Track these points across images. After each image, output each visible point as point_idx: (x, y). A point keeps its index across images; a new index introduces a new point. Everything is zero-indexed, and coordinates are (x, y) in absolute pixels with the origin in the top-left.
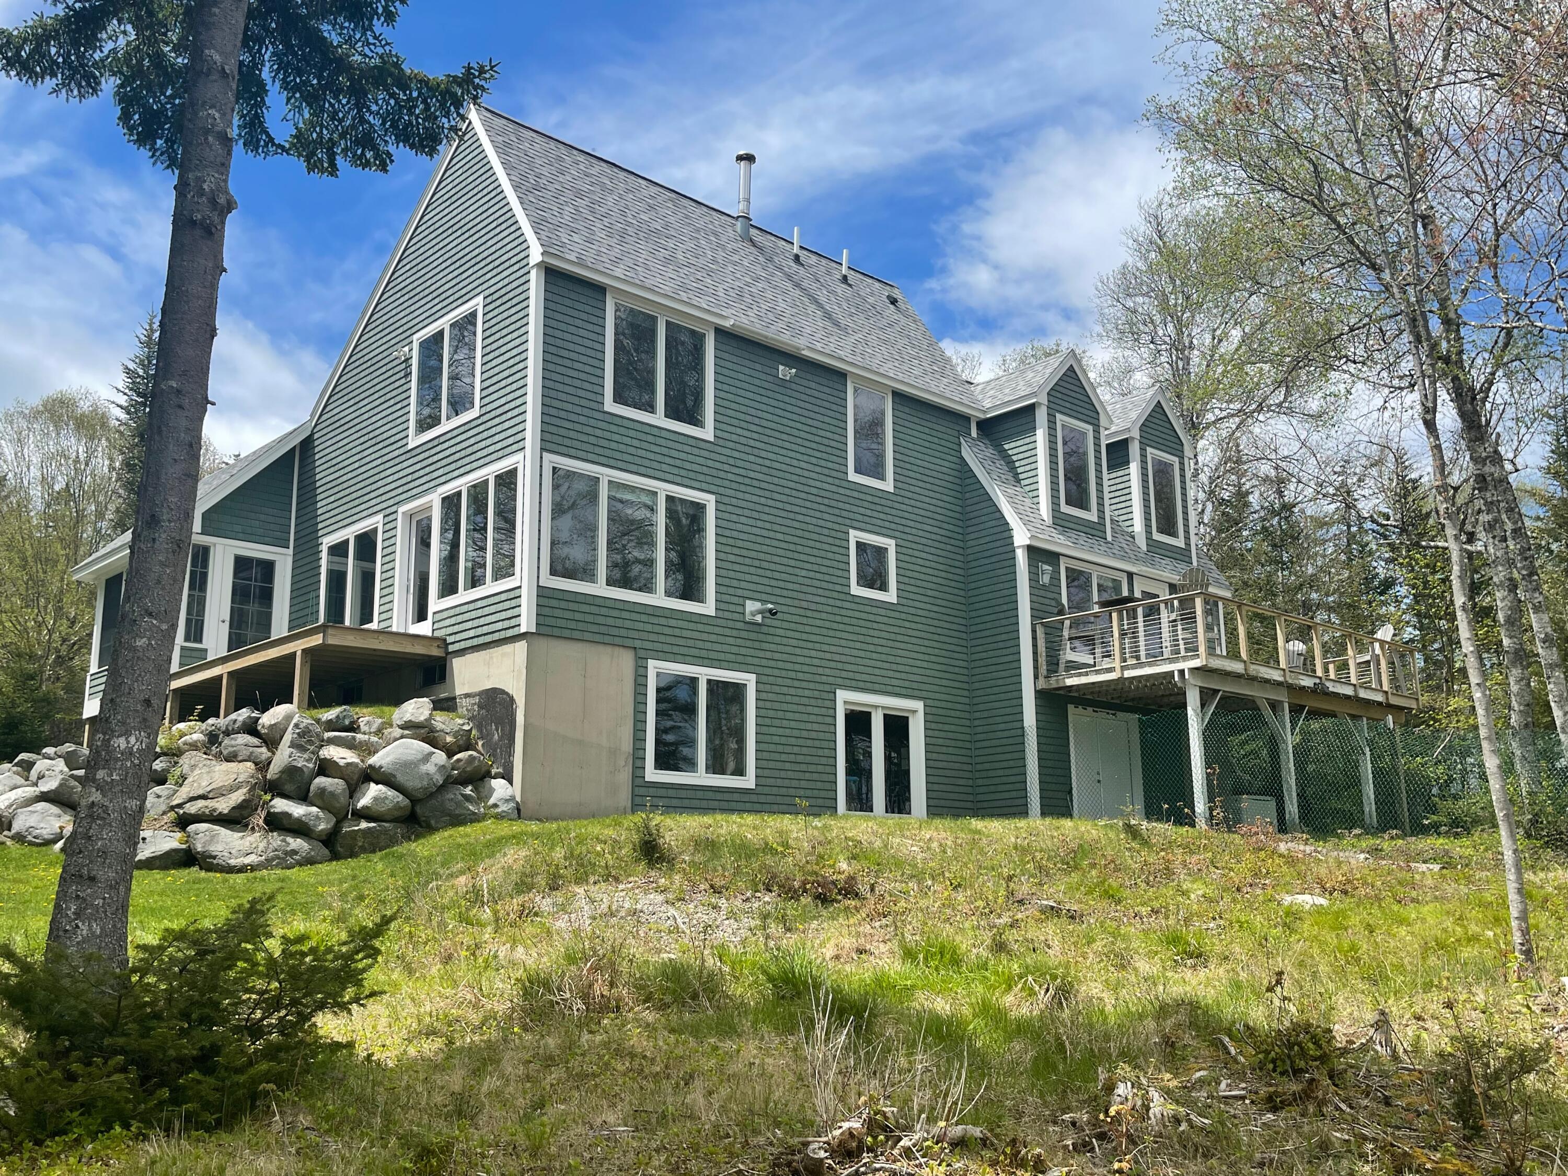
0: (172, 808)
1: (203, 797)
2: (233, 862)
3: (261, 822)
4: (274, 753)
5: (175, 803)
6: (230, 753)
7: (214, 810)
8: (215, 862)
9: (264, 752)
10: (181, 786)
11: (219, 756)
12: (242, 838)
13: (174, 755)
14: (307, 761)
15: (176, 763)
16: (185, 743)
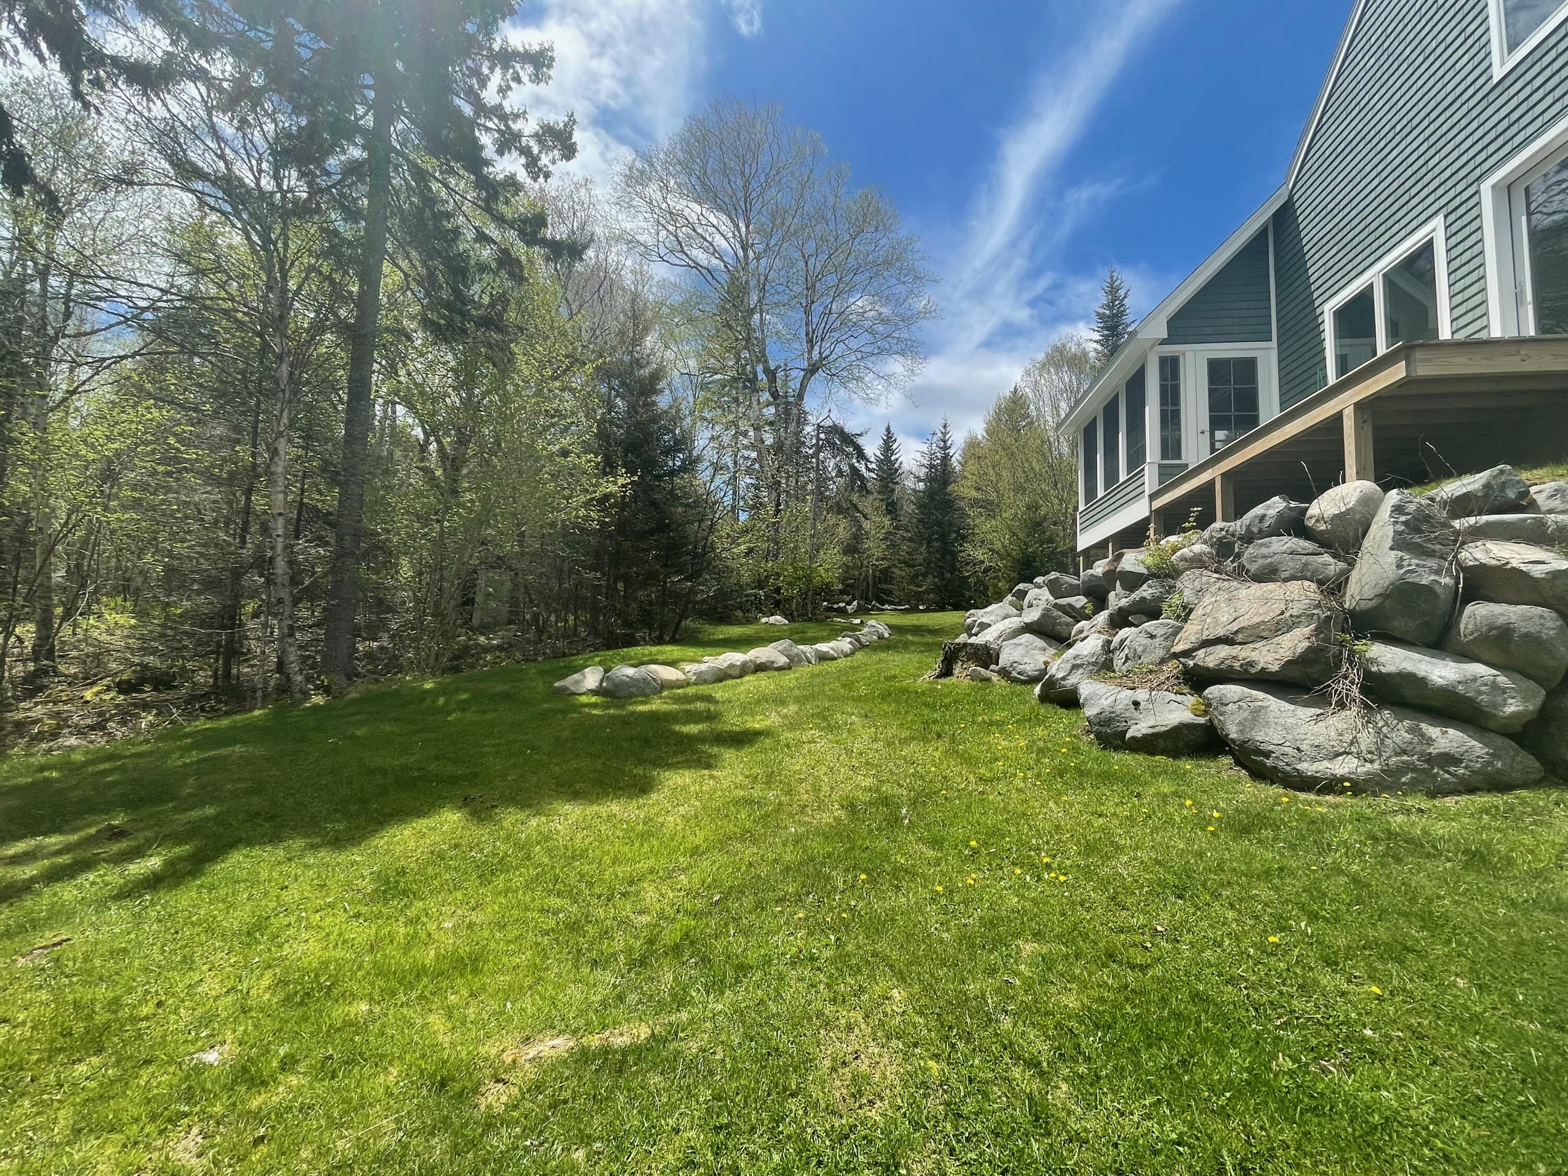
0: (1176, 656)
1: (1227, 640)
2: (1307, 768)
3: (1355, 691)
4: (1351, 564)
5: (1178, 648)
6: (1264, 567)
7: (1251, 664)
8: (1269, 762)
9: (1329, 564)
10: (1185, 620)
11: (1241, 573)
12: (1318, 718)
13: (1167, 576)
14: (1438, 572)
15: (1171, 587)
16: (1184, 559)
